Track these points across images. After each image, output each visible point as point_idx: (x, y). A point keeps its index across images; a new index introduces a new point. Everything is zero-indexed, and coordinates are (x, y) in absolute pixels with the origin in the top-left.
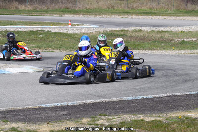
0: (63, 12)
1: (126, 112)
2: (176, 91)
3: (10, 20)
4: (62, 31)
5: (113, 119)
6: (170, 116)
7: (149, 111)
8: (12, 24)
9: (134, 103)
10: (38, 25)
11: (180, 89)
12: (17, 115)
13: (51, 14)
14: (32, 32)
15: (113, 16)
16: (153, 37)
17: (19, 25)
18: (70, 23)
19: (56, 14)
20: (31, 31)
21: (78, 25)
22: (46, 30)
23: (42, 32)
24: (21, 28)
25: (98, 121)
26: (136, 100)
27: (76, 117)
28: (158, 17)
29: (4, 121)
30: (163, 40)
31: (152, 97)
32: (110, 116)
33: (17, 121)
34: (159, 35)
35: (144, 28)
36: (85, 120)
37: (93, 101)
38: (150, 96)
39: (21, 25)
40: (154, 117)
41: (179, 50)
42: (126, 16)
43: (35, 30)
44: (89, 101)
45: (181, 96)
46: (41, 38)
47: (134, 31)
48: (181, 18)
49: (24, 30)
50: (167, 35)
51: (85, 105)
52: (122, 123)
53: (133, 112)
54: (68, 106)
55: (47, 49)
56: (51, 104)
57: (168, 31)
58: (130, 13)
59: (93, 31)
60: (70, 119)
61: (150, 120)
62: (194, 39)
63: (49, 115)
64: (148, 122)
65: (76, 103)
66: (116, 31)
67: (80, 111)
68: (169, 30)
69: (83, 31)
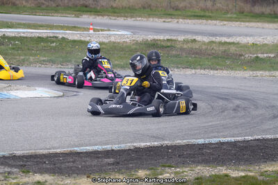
0: (79, 11)
1: (199, 163)
2: (265, 131)
3: (5, 20)
4: (82, 39)
5: (183, 172)
6: (265, 169)
7: (231, 160)
8: (9, 27)
9: (209, 148)
10: (46, 29)
11: (270, 129)
12: (41, 162)
13: (63, 13)
14: (40, 39)
15: (151, 19)
16: (213, 51)
17: (20, 28)
18: (91, 27)
19: (69, 14)
20: (39, 37)
21: (102, 30)
22: (61, 36)
23: (54, 39)
24: (24, 33)
25: (161, 175)
26: (211, 144)
27: (128, 169)
28: (214, 22)
29: (23, 172)
30: (228, 55)
31: (233, 139)
32: (178, 167)
33: (41, 171)
34: (222, 48)
35: (199, 38)
36: (141, 173)
37: (148, 144)
38: (229, 139)
39: (23, 28)
40: (242, 170)
41: (253, 70)
42: (170, 20)
43: (44, 36)
44: (143, 145)
45: (275, 140)
46: (54, 48)
47: (186, 41)
48: (247, 24)
49: (29, 35)
50: (233, 49)
51: (137, 150)
52: (197, 179)
53: (209, 162)
54: (113, 150)
55: (64, 64)
56: (88, 148)
57: (233, 43)
58: (174, 15)
59: (128, 40)
60: (119, 171)
61: (237, 175)
62: (272, 56)
63: (88, 163)
64: (236, 179)
65: (123, 146)
66: (160, 40)
67: (132, 159)
68: (235, 41)
69: (113, 39)
